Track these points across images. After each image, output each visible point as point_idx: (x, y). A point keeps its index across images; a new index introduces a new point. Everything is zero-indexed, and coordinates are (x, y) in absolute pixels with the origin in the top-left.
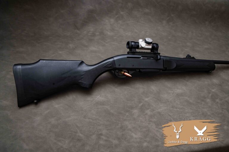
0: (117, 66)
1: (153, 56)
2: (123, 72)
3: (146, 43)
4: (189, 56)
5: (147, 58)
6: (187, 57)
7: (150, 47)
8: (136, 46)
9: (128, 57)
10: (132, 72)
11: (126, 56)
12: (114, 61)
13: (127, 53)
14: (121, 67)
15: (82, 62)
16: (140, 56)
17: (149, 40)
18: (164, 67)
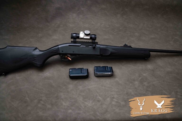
0: (61, 52)
1: (91, 45)
2: (66, 56)
3: (85, 35)
4: (125, 46)
5: (85, 46)
6: (124, 46)
7: (89, 37)
8: (76, 37)
9: (69, 45)
10: (73, 57)
11: (68, 45)
12: (58, 48)
13: (71, 42)
14: (64, 52)
15: (36, 48)
16: (80, 45)
17: (88, 32)
18: (100, 54)
